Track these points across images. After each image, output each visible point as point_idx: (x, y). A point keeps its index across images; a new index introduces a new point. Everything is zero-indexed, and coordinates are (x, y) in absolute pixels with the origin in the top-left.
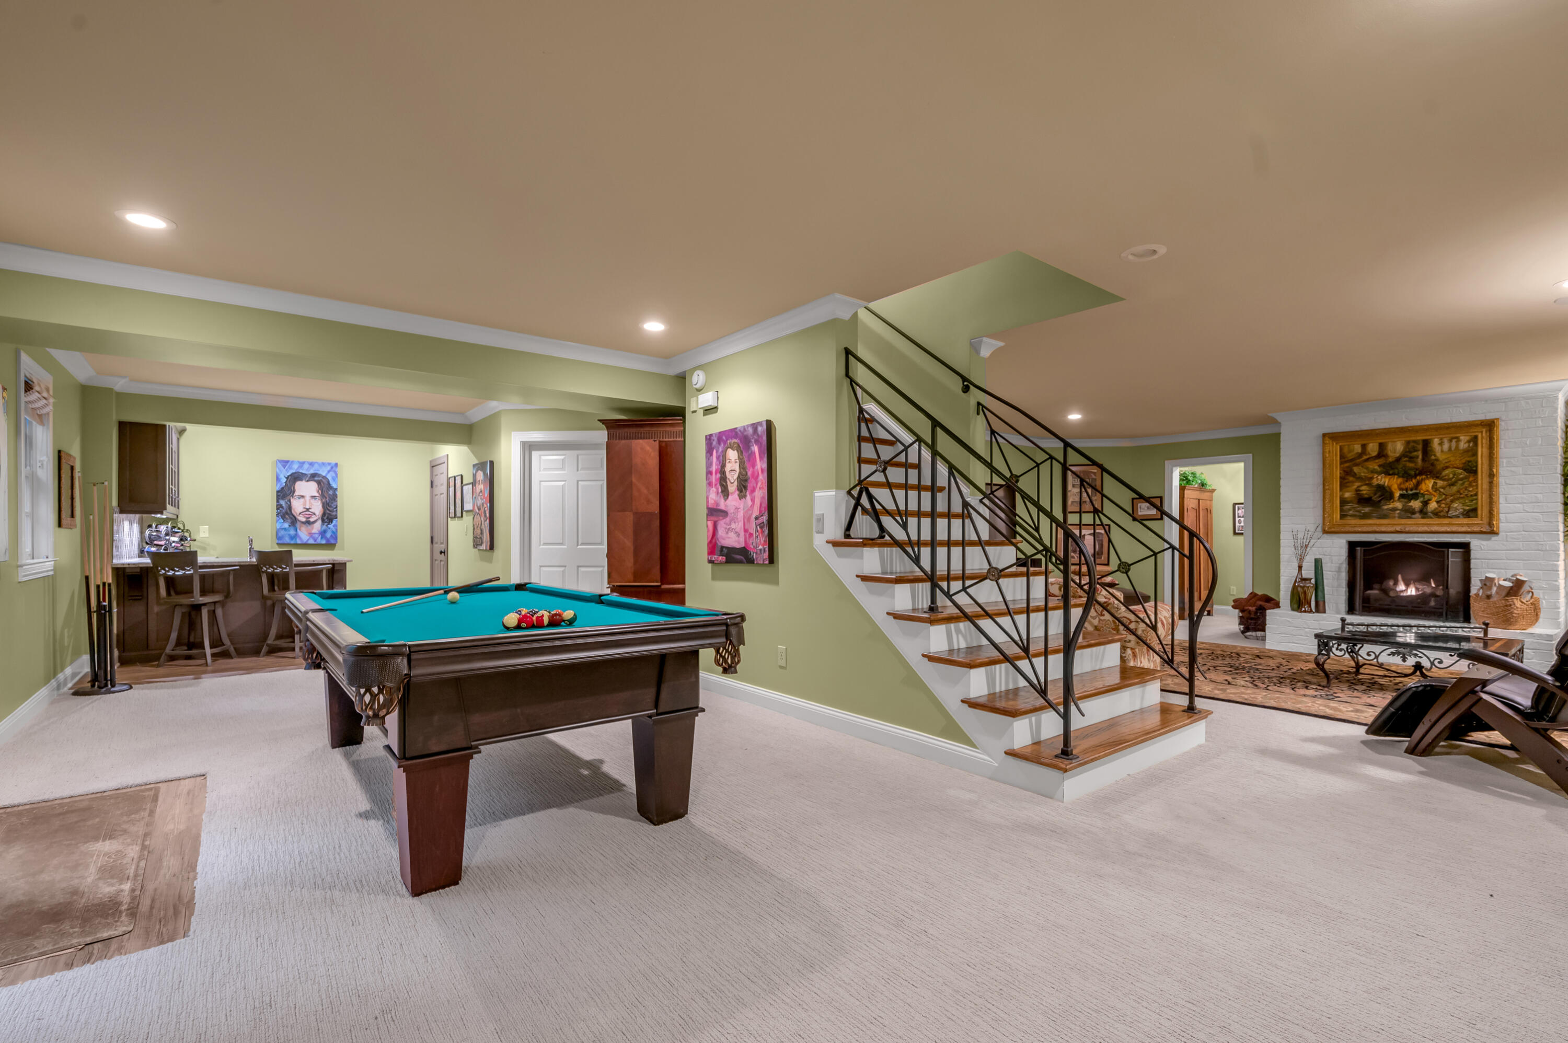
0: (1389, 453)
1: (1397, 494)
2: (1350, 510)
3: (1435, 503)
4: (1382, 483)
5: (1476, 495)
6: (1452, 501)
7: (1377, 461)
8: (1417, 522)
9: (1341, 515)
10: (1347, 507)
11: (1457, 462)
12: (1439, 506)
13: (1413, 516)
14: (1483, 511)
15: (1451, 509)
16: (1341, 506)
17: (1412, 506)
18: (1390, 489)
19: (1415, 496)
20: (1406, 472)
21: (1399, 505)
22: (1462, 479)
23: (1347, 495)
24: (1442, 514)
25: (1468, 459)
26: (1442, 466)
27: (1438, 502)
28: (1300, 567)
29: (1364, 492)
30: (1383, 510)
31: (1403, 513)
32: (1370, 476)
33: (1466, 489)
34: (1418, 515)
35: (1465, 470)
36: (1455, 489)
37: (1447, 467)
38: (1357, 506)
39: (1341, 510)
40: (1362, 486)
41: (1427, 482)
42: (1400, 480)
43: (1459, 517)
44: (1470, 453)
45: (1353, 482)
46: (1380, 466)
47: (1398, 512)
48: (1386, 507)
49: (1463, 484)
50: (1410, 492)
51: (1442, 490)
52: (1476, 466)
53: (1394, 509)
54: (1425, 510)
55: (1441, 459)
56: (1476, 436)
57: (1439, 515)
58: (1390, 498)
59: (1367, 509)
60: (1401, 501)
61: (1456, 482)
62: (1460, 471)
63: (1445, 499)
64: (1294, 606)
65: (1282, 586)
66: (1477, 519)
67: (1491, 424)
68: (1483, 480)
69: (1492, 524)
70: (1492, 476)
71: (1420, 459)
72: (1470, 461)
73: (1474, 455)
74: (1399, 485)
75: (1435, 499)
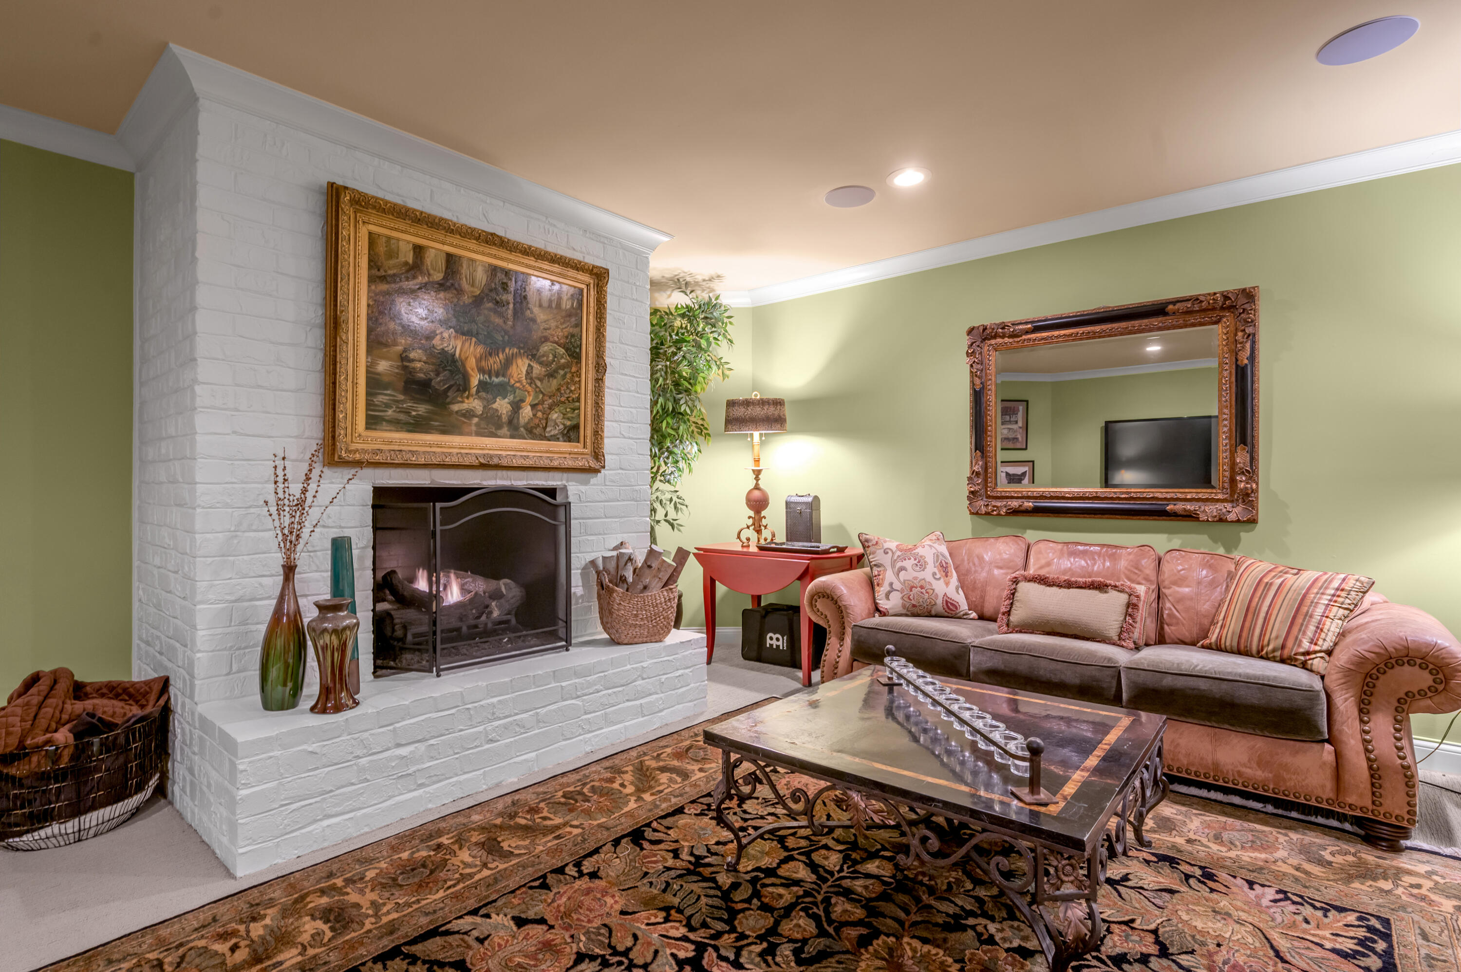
0: (465, 285)
1: (474, 382)
2: (387, 406)
3: (529, 408)
4: (449, 349)
5: (578, 400)
6: (551, 408)
7: (442, 295)
8: (503, 446)
10: (381, 399)
11: (559, 332)
12: (534, 415)
13: (499, 432)
14: (587, 431)
15: (549, 424)
16: (369, 394)
17: (497, 410)
18: (464, 366)
19: (502, 390)
20: (489, 336)
21: (475, 404)
22: (563, 367)
23: (383, 366)
24: (538, 431)
25: (571, 330)
26: (540, 334)
27: (533, 406)
28: (289, 570)
29: (418, 365)
30: (451, 413)
31: (483, 424)
32: (429, 328)
33: (568, 388)
34: (505, 430)
35: (567, 350)
36: (554, 383)
37: (546, 339)
38: (401, 397)
39: (369, 405)
41: (519, 361)
42: (480, 350)
43: (558, 440)
44: (572, 320)
45: (395, 335)
46: (447, 308)
47: (476, 420)
48: (455, 407)
49: (564, 376)
50: (496, 380)
51: (539, 383)
52: (580, 346)
53: (469, 414)
54: (515, 421)
55: (539, 321)
56: (582, 290)
57: (534, 432)
58: (463, 387)
59: (422, 409)
60: (480, 398)
61: (556, 371)
62: (562, 351)
63: (542, 402)
64: (280, 692)
65: (200, 633)
66: (581, 445)
67: (600, 276)
68: (587, 373)
69: (598, 455)
70: (600, 367)
71: (510, 312)
72: (573, 336)
73: (579, 325)
74: (479, 360)
75: (529, 399)
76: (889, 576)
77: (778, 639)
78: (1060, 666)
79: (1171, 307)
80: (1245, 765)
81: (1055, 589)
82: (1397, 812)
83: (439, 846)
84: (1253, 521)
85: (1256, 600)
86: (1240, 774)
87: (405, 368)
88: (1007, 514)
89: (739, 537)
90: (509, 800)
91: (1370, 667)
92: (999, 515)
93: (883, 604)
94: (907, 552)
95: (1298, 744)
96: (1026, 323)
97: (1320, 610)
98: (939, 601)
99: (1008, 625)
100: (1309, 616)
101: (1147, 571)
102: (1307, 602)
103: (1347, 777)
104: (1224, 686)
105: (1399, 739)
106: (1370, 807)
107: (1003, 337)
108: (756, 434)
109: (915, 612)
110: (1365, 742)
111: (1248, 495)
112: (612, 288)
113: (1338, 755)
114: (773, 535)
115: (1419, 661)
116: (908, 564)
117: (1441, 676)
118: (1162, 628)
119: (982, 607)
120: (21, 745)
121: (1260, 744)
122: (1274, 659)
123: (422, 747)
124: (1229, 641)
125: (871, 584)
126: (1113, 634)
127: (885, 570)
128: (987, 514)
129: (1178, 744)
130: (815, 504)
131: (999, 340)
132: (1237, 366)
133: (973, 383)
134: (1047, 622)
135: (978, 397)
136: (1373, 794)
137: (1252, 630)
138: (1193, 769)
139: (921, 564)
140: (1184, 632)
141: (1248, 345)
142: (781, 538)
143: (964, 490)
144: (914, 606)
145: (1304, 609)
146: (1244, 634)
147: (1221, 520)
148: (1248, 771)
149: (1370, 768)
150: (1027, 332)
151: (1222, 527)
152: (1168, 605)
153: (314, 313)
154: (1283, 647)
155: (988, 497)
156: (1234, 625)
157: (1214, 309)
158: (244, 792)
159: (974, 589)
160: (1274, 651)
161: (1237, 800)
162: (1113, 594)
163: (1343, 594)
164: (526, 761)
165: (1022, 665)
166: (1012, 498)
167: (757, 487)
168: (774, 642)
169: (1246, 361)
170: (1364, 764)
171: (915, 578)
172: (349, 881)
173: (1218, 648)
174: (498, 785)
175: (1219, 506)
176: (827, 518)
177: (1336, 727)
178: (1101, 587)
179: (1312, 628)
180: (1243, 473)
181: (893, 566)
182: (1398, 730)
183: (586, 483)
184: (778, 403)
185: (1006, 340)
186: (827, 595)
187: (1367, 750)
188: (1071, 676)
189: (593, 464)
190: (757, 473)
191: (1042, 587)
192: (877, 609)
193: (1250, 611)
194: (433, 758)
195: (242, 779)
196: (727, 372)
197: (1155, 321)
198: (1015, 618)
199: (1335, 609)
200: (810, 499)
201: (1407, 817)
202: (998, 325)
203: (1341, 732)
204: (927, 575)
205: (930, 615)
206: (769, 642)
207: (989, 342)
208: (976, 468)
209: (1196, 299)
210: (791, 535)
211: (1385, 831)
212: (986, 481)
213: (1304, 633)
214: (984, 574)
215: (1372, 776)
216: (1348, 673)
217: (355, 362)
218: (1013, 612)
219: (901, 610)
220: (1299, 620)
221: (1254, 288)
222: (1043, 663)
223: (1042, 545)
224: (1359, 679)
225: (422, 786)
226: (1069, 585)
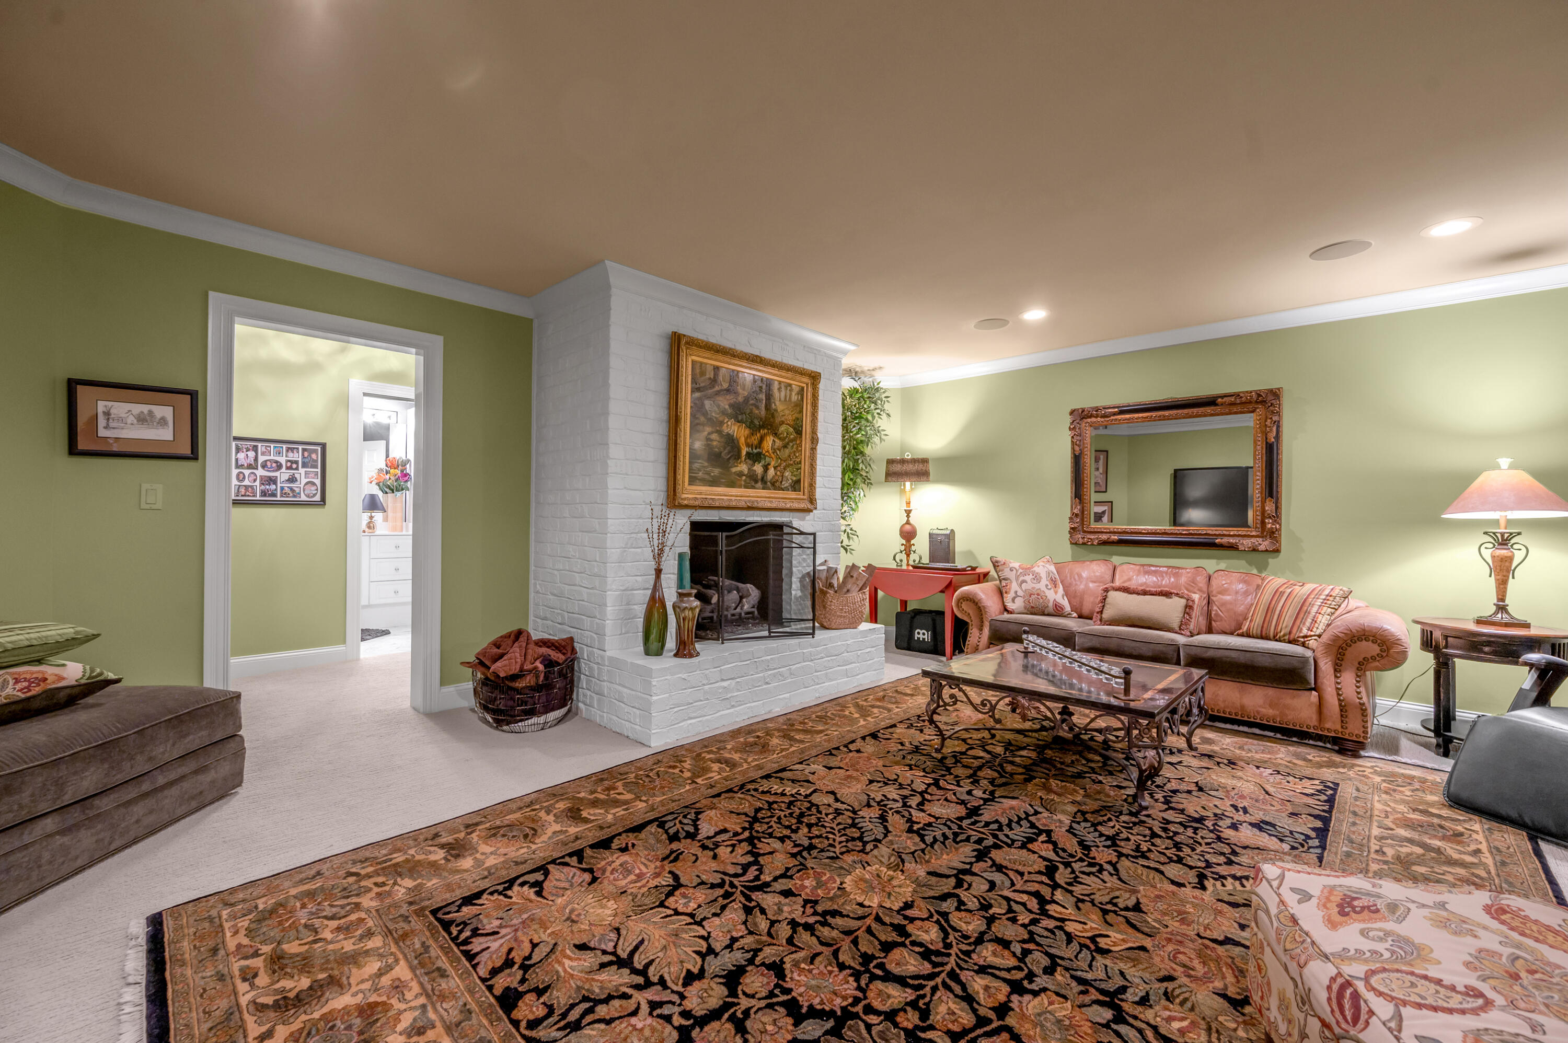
0: (740, 391)
1: (744, 453)
2: (699, 470)
3: (773, 469)
4: (731, 432)
5: (800, 463)
6: (785, 469)
7: (728, 397)
8: (758, 494)
9: (690, 477)
10: (697, 465)
11: (790, 417)
13: (757, 486)
14: (805, 483)
15: (784, 479)
16: (690, 463)
17: (755, 471)
18: (738, 442)
20: (752, 422)
21: (743, 468)
22: (792, 441)
23: (697, 445)
24: (777, 484)
25: (797, 416)
26: (779, 419)
27: (775, 468)
28: (658, 572)
29: (715, 443)
30: (731, 474)
31: (748, 481)
32: (721, 419)
33: (794, 455)
34: (759, 484)
35: (794, 429)
36: (787, 451)
37: (782, 423)
38: (706, 464)
39: (691, 470)
40: (712, 433)
41: (768, 439)
42: (747, 432)
43: (788, 490)
44: (798, 409)
45: (703, 425)
46: (731, 406)
47: (744, 478)
48: (734, 470)
49: (793, 446)
52: (802, 426)
53: (740, 474)
54: (765, 478)
55: (779, 410)
56: (803, 388)
57: (775, 485)
58: (738, 457)
59: (716, 471)
60: (746, 463)
61: (788, 444)
62: (791, 430)
63: (780, 465)
64: (654, 645)
65: (609, 609)
66: (801, 493)
67: (815, 377)
68: (806, 444)
69: (812, 500)
70: (814, 440)
71: (763, 406)
72: (798, 419)
73: (801, 412)
74: (746, 439)
75: (773, 463)
76: (1014, 586)
77: (924, 634)
78: (1138, 644)
79: (1220, 400)
80: (1260, 706)
81: (1134, 596)
82: (1357, 732)
83: (758, 737)
84: (1277, 551)
85: (1273, 602)
86: (1258, 712)
87: (708, 445)
88: (1099, 544)
89: (894, 559)
90: (784, 718)
91: (1341, 642)
92: (1092, 545)
93: (1010, 606)
94: (1027, 570)
95: (1295, 692)
96: (1114, 408)
97: (1315, 609)
98: (1051, 604)
99: (1101, 620)
100: (1308, 612)
101: (1201, 585)
102: (1307, 604)
103: (1325, 711)
104: (1248, 655)
105: (1358, 687)
106: (1340, 730)
107: (1096, 417)
108: (908, 484)
109: (1032, 611)
110: (1337, 689)
111: (1273, 533)
112: (822, 386)
113: (1320, 698)
114: (921, 558)
115: (1371, 638)
116: (1028, 578)
117: (1385, 647)
118: (1210, 623)
119: (1081, 609)
120: (521, 670)
121: (1271, 692)
122: (1284, 641)
123: (733, 682)
124: (1255, 630)
125: (1001, 593)
126: (1176, 625)
127: (1011, 582)
128: (1084, 544)
129: (1217, 695)
130: (951, 536)
131: (1093, 419)
132: (1267, 443)
133: (1073, 449)
134: (1130, 618)
135: (1077, 460)
136: (1342, 721)
137: (1270, 622)
138: (1228, 710)
139: (1037, 578)
140: (1226, 626)
141: (1274, 429)
142: (926, 560)
143: (1067, 526)
144: (1032, 607)
145: (1305, 608)
146: (1265, 625)
147: (1255, 550)
148: (1263, 710)
149: (1340, 705)
150: (1114, 414)
151: (1254, 554)
152: (1215, 608)
153: (663, 414)
154: (1290, 633)
155: (1084, 532)
156: (1258, 620)
157: (1250, 402)
158: (654, 698)
159: (1075, 597)
160: (1284, 635)
161: (1257, 731)
162: (1176, 599)
163: (1331, 599)
164: (785, 698)
165: (1113, 644)
166: (1102, 532)
167: (908, 523)
168: (921, 636)
169: (1273, 440)
170: (1337, 703)
171: (1033, 588)
172: (719, 749)
173: (1248, 635)
174: (770, 712)
175: (1253, 540)
176: (960, 546)
177: (1319, 681)
178: (1167, 594)
179: (1309, 620)
180: (1270, 517)
181: (1017, 579)
182: (1358, 682)
183: (803, 519)
184: (925, 461)
185: (1099, 419)
186: (972, 600)
187: (1338, 694)
188: (1145, 650)
189: (810, 506)
190: (908, 513)
191: (1126, 594)
192: (1006, 610)
193: (1269, 610)
194: (738, 690)
195: (654, 690)
196: (883, 437)
197: (1209, 410)
198: (1106, 615)
199: (1325, 608)
200: (948, 532)
201: (1362, 735)
202: (1093, 408)
203: (1322, 683)
204: (1041, 586)
205: (1043, 614)
206: (916, 636)
207: (1085, 420)
208: (1076, 511)
209: (1237, 395)
210: (933, 558)
211: (1350, 745)
212: (1082, 520)
213: (1304, 624)
214: (1082, 587)
215: (1341, 710)
216: (1328, 647)
217: (685, 443)
218: (1105, 611)
219: (1022, 610)
220: (1301, 615)
221: (1279, 389)
222: (1127, 643)
223: (1125, 567)
224: (1335, 649)
225: (733, 706)
226: (1145, 593)
